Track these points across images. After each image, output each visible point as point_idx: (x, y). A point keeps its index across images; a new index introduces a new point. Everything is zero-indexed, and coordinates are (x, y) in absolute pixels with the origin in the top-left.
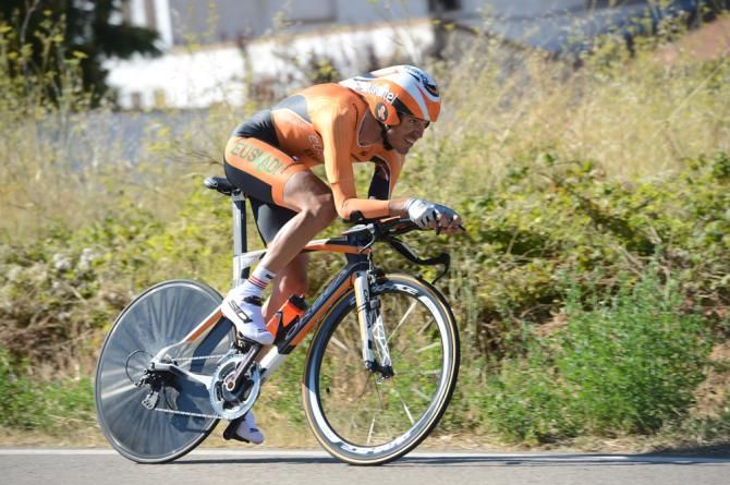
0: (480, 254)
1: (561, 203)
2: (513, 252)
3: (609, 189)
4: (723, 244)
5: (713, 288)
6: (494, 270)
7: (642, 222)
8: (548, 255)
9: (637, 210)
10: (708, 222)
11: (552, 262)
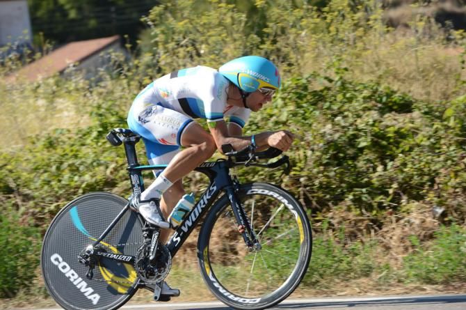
4: (51, 186)
5: (46, 211)
7: (4, 174)
10: (42, 173)
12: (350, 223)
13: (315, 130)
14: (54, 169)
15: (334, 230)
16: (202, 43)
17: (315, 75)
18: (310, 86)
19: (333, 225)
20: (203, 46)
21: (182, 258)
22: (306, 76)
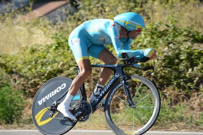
4: (32, 71)
5: (29, 83)
9: (8, 62)
10: (28, 65)
12: (174, 95)
13: (159, 50)
14: (34, 63)
15: (166, 99)
16: (107, 6)
17: (161, 23)
18: (158, 29)
19: (166, 96)
20: (107, 8)
22: (156, 23)
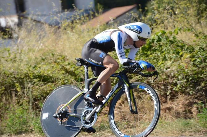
0: (33, 82)
1: (56, 67)
2: (42, 81)
3: (69, 63)
6: (37, 87)
8: (53, 82)
9: (77, 69)
11: (54, 84)
16: (177, 8)
20: (177, 10)
21: (164, 115)
